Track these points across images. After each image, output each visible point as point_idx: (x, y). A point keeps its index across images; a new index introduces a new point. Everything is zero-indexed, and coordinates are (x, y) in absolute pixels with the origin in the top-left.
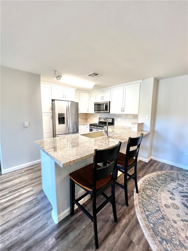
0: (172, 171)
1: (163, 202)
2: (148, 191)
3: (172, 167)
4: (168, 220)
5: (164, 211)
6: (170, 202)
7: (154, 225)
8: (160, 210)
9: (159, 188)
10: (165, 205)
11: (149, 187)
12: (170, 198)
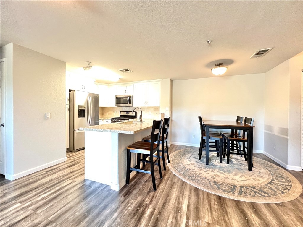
0: (187, 149)
1: (185, 164)
2: (175, 161)
3: (187, 147)
4: (190, 170)
5: (187, 167)
6: (189, 163)
7: (184, 173)
8: (185, 167)
9: (182, 158)
10: (187, 165)
11: (176, 159)
12: (189, 161)
